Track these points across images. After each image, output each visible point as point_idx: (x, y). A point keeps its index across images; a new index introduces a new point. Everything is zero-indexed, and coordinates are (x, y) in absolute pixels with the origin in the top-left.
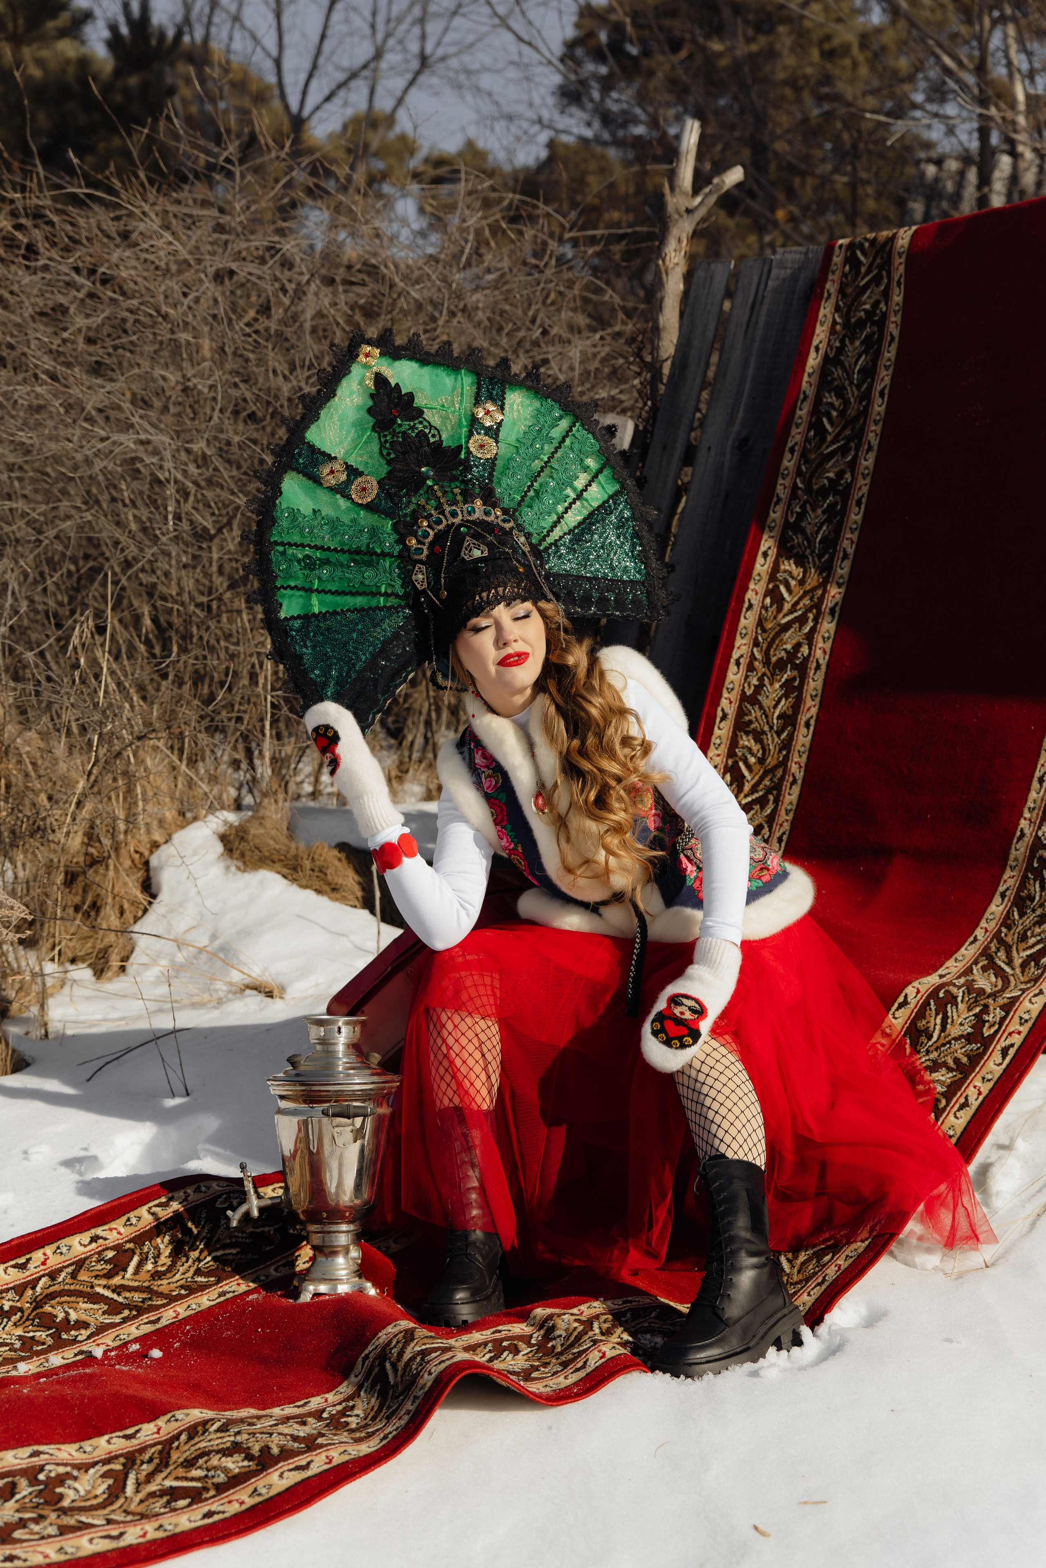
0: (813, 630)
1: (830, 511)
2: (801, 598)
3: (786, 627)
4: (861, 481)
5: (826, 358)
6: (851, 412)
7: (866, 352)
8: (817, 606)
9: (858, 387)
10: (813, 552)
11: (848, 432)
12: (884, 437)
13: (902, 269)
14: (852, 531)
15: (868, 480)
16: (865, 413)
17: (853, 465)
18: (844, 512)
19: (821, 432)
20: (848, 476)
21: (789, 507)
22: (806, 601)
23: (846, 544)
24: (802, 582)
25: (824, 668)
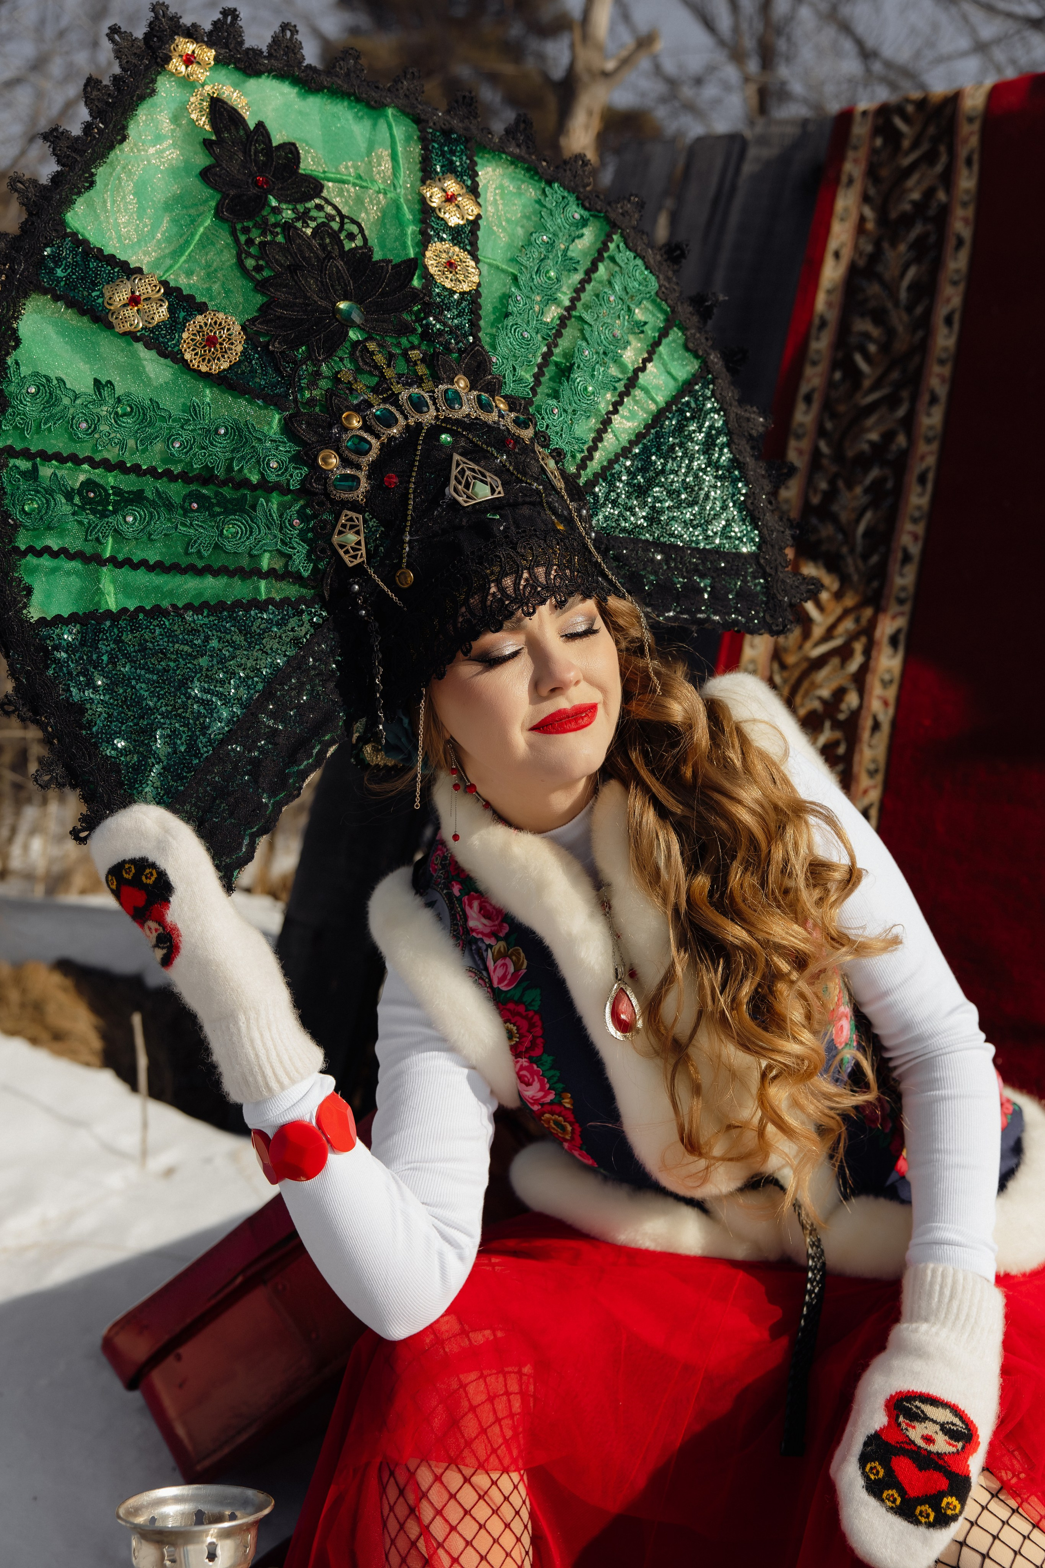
0: (864, 669)
1: (876, 491)
2: (839, 620)
3: (820, 663)
4: (923, 448)
5: (853, 271)
6: (900, 346)
7: (918, 260)
8: (868, 631)
9: (909, 309)
10: (852, 550)
11: (895, 375)
12: (956, 383)
13: (974, 141)
14: (915, 521)
15: (935, 446)
16: (923, 347)
17: (909, 423)
18: (899, 493)
19: (853, 375)
20: (901, 440)
21: (809, 484)
22: (848, 625)
23: (906, 540)
24: (838, 596)
25: (886, 728)
